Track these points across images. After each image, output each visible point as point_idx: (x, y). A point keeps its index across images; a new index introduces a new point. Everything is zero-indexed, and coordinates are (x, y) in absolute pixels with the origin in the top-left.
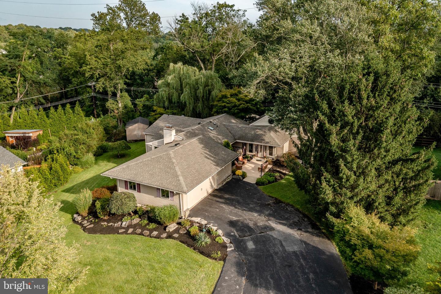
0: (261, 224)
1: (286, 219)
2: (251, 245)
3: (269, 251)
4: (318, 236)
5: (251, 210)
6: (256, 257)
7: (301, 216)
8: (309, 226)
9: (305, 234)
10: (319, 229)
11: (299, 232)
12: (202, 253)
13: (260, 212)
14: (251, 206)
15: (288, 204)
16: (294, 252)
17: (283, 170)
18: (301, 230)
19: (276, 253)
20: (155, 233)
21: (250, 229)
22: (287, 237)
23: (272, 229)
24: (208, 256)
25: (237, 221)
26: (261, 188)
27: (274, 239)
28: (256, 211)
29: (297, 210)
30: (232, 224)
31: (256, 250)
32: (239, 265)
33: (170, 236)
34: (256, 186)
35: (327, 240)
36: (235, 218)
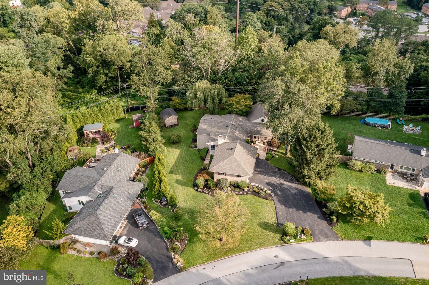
0: (278, 182)
1: (286, 178)
2: (279, 192)
3: (286, 194)
4: (300, 185)
5: (271, 176)
6: (283, 197)
7: (291, 176)
8: (296, 181)
9: (296, 185)
10: (300, 181)
11: (293, 184)
12: (264, 198)
13: (275, 176)
14: (270, 173)
15: (284, 170)
16: (295, 193)
17: (274, 148)
18: (293, 183)
19: (289, 195)
20: (241, 193)
21: (275, 186)
22: (290, 187)
23: (283, 184)
24: (267, 199)
25: (269, 182)
26: (269, 162)
27: (286, 188)
28: (274, 176)
29: (289, 173)
30: (268, 184)
31: (282, 194)
32: (279, 201)
33: (247, 193)
34: (266, 161)
35: (304, 186)
36: (267, 181)
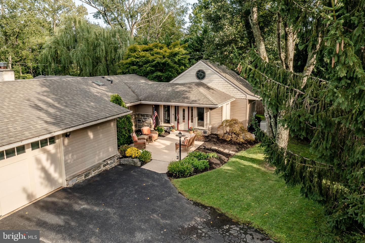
17: (225, 149)
26: (176, 183)
34: (167, 178)
